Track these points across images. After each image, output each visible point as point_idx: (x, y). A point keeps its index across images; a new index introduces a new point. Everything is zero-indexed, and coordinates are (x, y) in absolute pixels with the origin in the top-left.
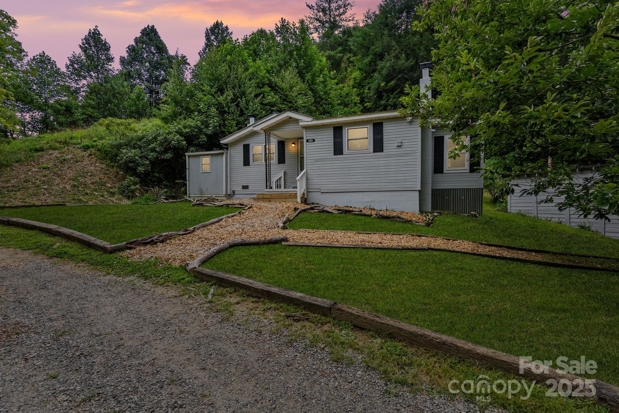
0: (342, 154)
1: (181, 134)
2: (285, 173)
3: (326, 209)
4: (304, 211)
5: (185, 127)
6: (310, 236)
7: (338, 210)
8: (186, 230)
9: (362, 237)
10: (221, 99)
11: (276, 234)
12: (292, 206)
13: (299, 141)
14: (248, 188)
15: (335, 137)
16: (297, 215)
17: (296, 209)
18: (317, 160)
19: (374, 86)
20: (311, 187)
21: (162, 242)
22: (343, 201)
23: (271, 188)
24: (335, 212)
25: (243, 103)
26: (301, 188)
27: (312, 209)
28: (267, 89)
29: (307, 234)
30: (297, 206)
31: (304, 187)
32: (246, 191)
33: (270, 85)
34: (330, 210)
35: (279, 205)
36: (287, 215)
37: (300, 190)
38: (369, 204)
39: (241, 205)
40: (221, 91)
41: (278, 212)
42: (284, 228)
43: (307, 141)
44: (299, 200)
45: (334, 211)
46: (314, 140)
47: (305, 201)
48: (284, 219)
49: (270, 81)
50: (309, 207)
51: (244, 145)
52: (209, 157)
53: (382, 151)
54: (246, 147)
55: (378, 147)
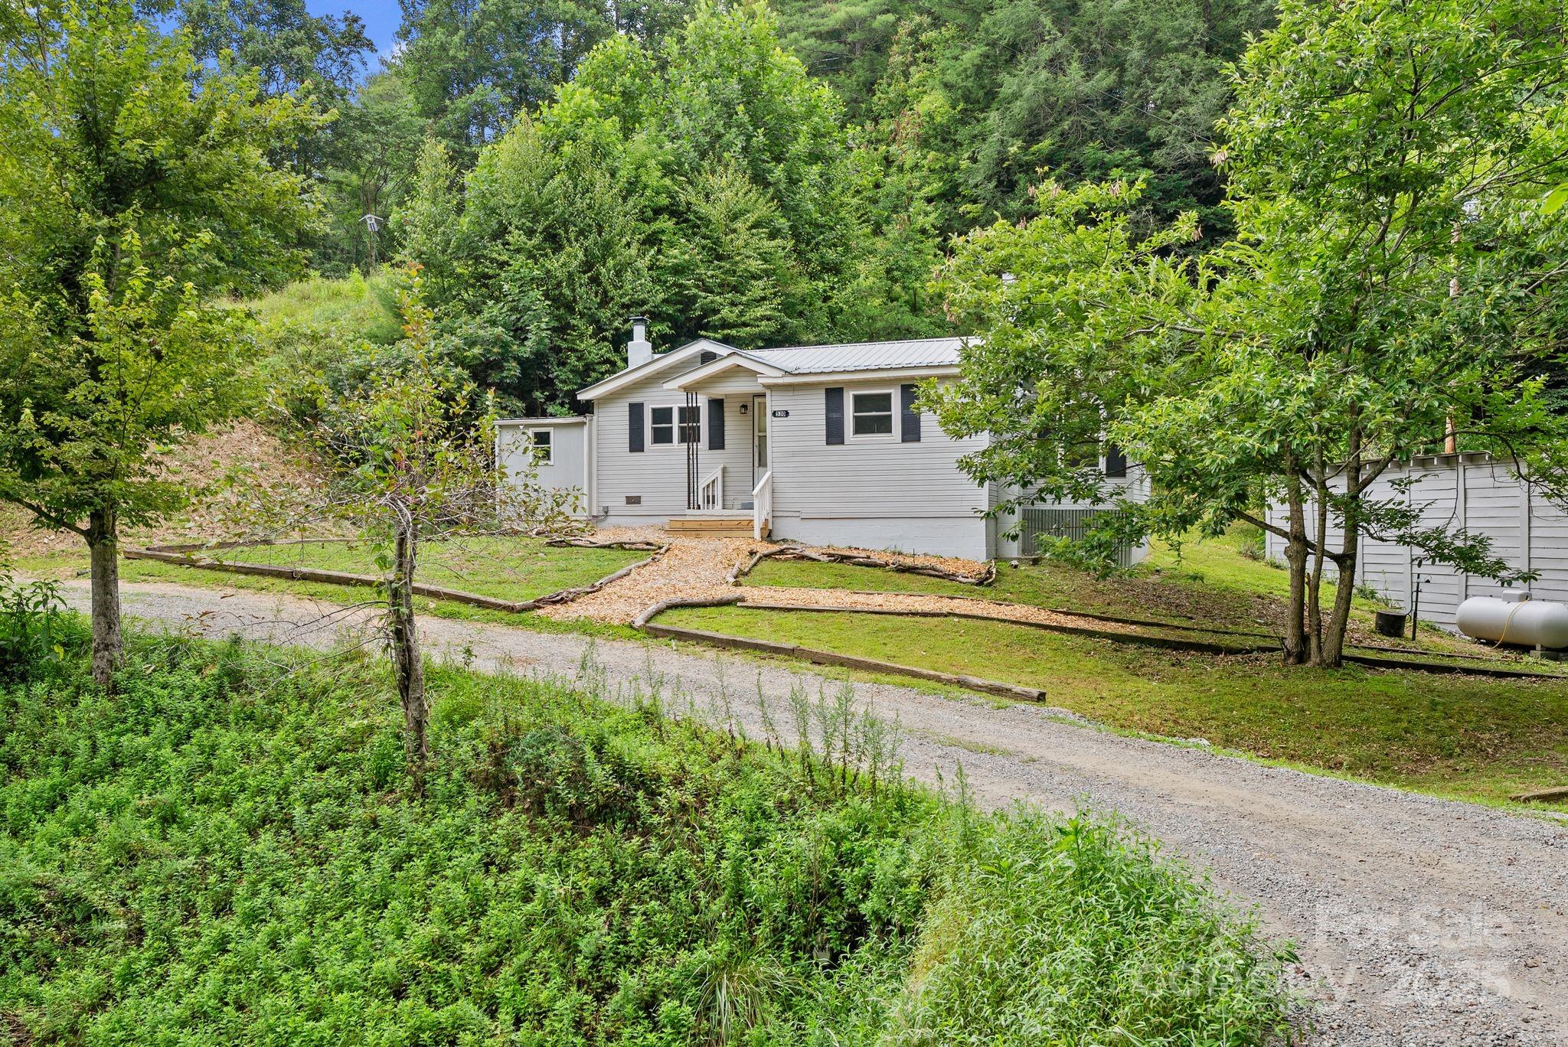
0: (842, 443)
1: (461, 362)
2: (724, 470)
3: (807, 553)
4: (768, 556)
5: (471, 343)
6: (777, 596)
7: (830, 555)
8: (593, 586)
9: (861, 598)
10: (555, 264)
11: (726, 592)
12: (746, 548)
13: (757, 400)
14: (639, 502)
15: (829, 410)
16: (755, 565)
17: (752, 553)
18: (794, 454)
19: (988, 151)
20: (779, 507)
21: (572, 600)
22: (842, 537)
23: (699, 507)
24: (825, 558)
25: (605, 272)
26: (761, 508)
27: (782, 552)
28: (665, 223)
29: (772, 593)
30: (754, 547)
31: (768, 507)
32: (634, 509)
33: (674, 211)
34: (814, 555)
35: (719, 544)
36: (737, 564)
37: (759, 515)
38: (893, 543)
39: (648, 544)
40: (554, 241)
41: (719, 558)
42: (737, 584)
43: (774, 414)
44: (757, 534)
45: (821, 558)
46: (787, 414)
47: (768, 536)
48: (735, 571)
49: (672, 197)
50: (776, 548)
51: (631, 406)
52: (551, 430)
53: (918, 440)
54: (636, 411)
55: (912, 431)
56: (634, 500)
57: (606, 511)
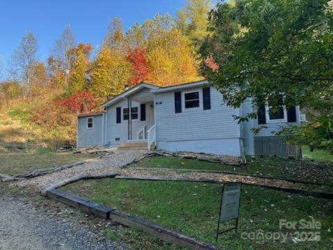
0: (181, 112)
15: (176, 100)
26: (151, 138)
37: (150, 140)
43: (157, 103)
44: (149, 147)
46: (161, 103)
47: (155, 148)
51: (118, 108)
52: (92, 117)
53: (210, 108)
54: (119, 110)
55: (207, 106)
56: (118, 139)
57: (109, 143)
